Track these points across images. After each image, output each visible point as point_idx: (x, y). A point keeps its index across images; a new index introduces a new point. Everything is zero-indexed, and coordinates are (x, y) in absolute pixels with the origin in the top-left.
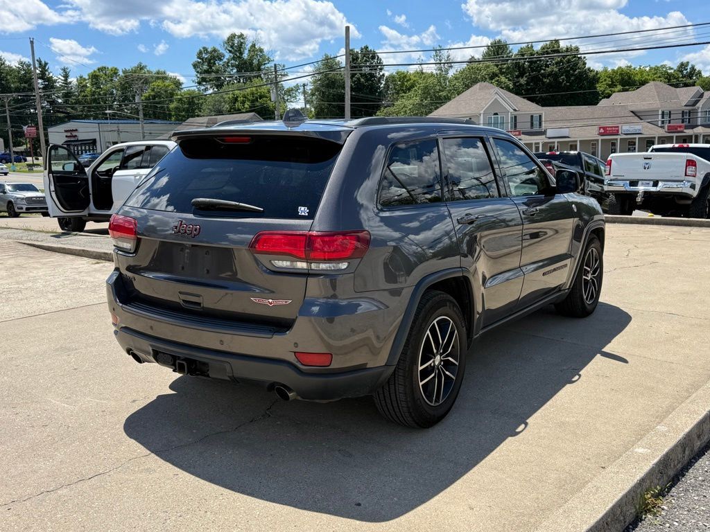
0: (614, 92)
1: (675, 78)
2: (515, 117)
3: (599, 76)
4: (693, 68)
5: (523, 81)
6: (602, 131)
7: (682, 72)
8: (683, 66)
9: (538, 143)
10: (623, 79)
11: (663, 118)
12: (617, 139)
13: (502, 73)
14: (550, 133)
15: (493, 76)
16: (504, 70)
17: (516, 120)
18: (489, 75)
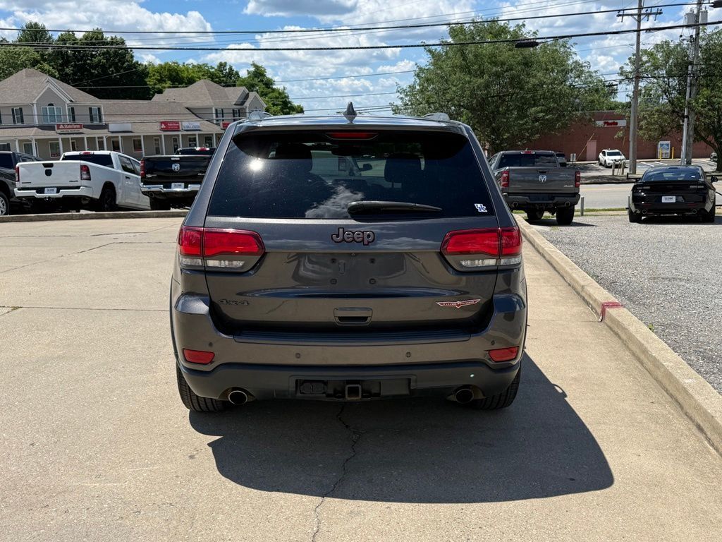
0: (164, 88)
1: (217, 78)
2: (73, 109)
3: (147, 70)
4: (231, 68)
5: (69, 70)
6: (163, 126)
7: (221, 71)
8: (222, 65)
9: (102, 138)
10: (171, 75)
11: (217, 116)
12: (178, 136)
13: (45, 60)
14: (112, 127)
15: (34, 63)
16: (46, 57)
17: (73, 112)
18: (29, 61)
